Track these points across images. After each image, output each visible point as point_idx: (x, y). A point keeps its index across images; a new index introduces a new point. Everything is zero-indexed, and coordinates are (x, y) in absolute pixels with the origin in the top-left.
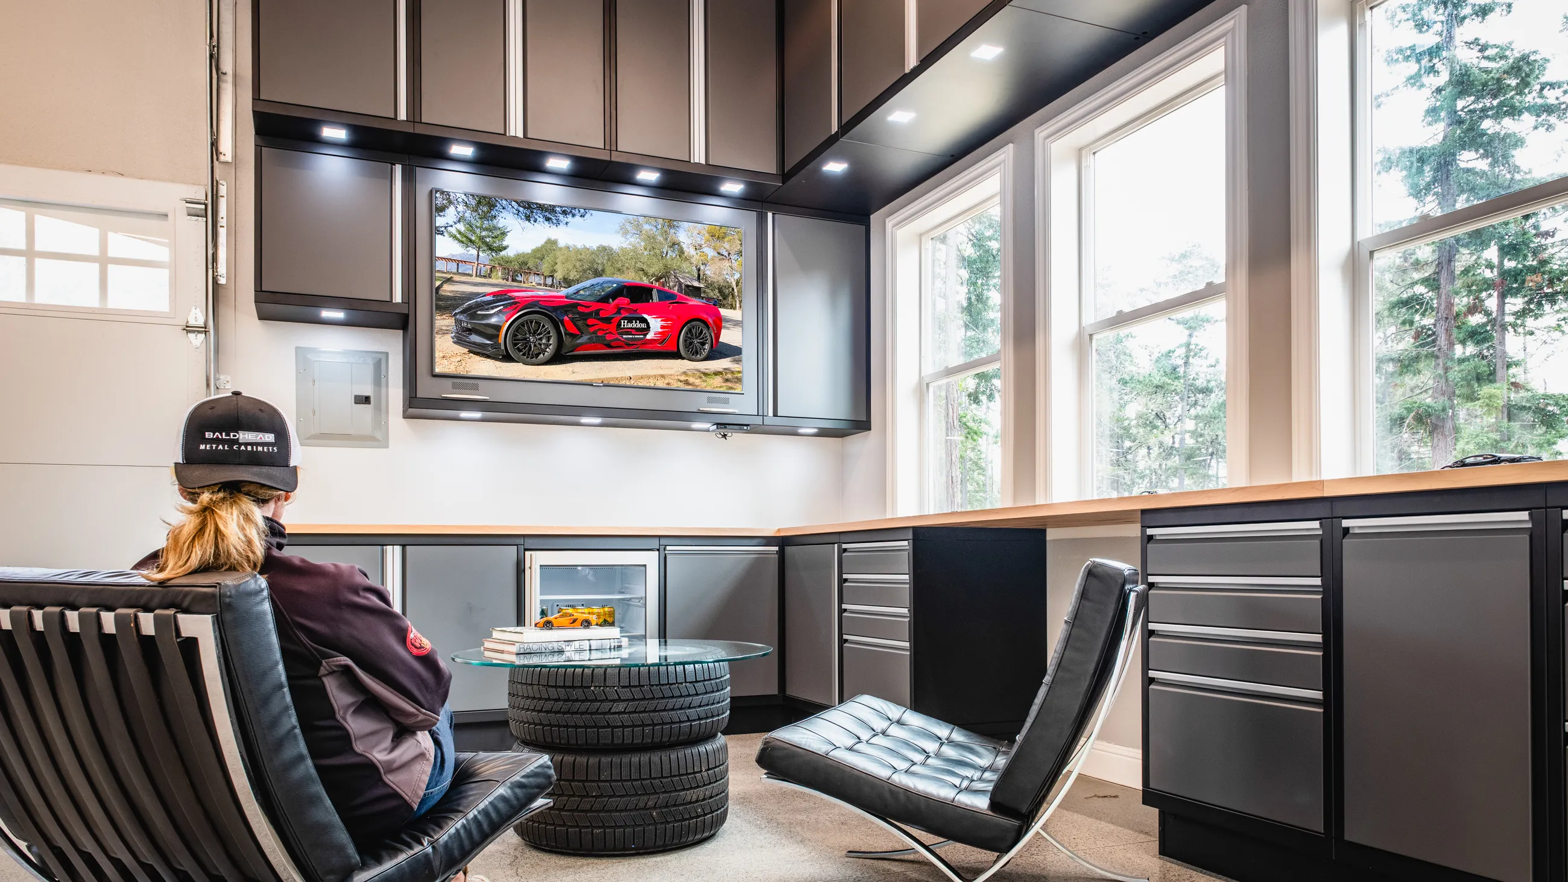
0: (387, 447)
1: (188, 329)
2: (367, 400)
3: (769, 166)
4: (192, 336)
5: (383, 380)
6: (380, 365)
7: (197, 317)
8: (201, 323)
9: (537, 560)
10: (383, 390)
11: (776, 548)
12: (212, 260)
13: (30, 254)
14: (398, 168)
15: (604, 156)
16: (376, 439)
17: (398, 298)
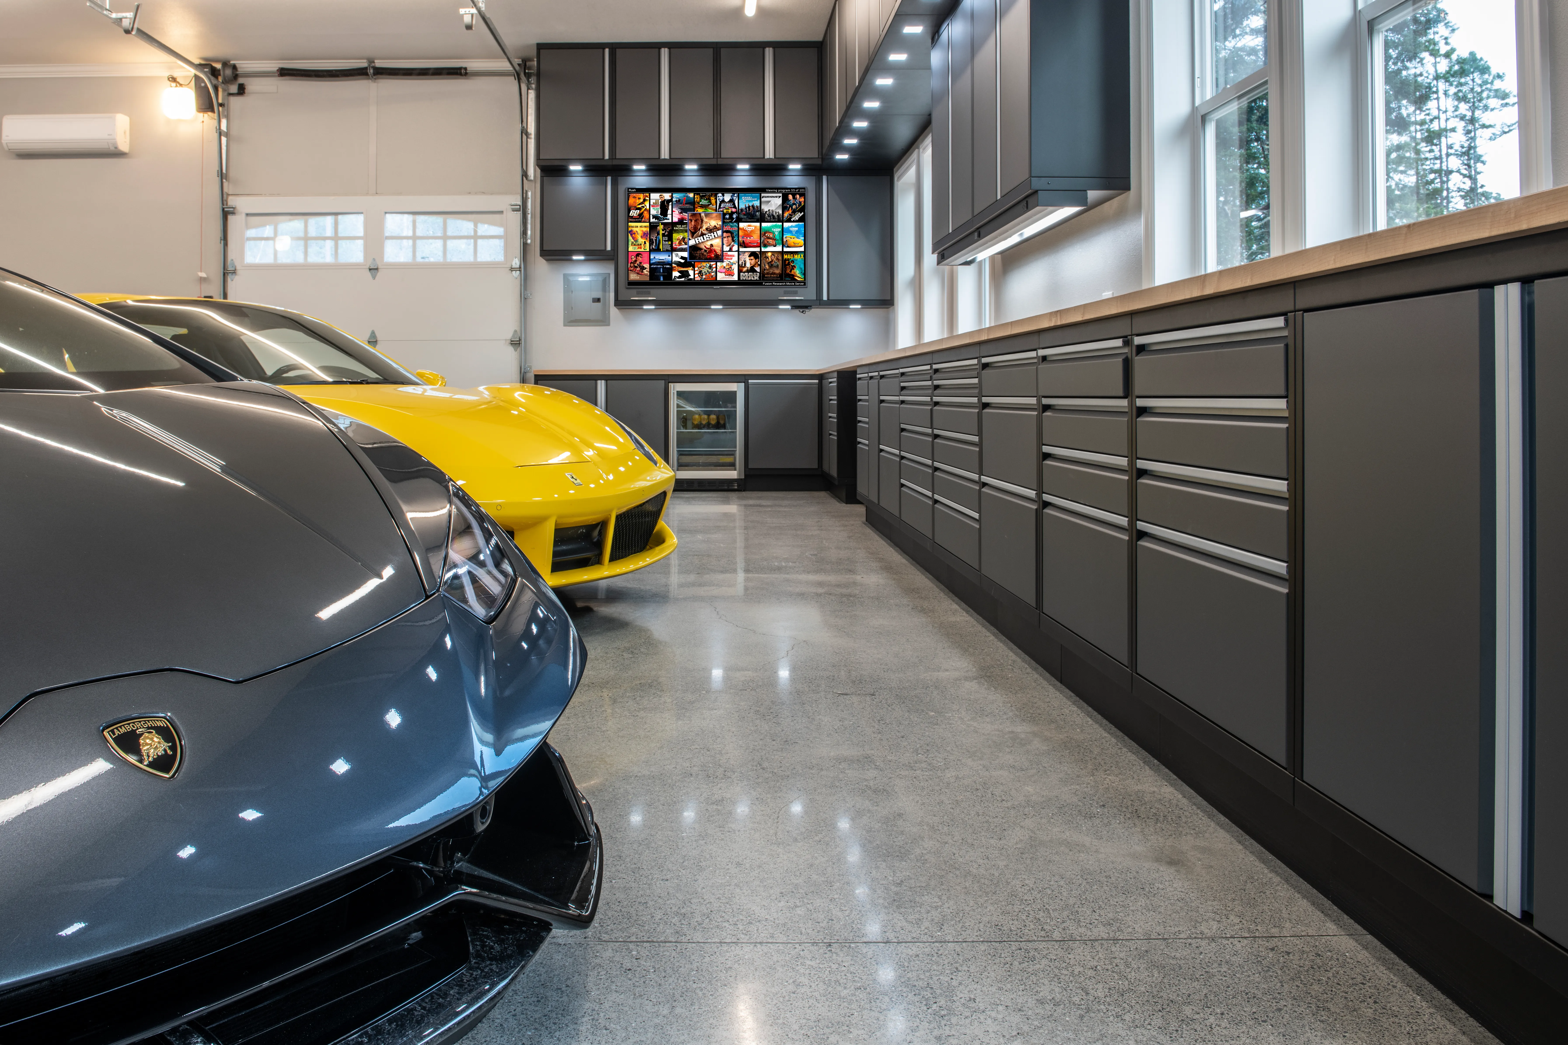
0: (609, 325)
1: (512, 269)
2: (598, 300)
3: (814, 154)
4: (514, 272)
5: (607, 288)
6: (605, 282)
7: (516, 263)
8: (518, 266)
9: (675, 388)
10: (607, 294)
11: (817, 381)
12: (524, 233)
13: (445, 238)
14: (609, 179)
15: (714, 162)
16: (604, 321)
17: (609, 248)
